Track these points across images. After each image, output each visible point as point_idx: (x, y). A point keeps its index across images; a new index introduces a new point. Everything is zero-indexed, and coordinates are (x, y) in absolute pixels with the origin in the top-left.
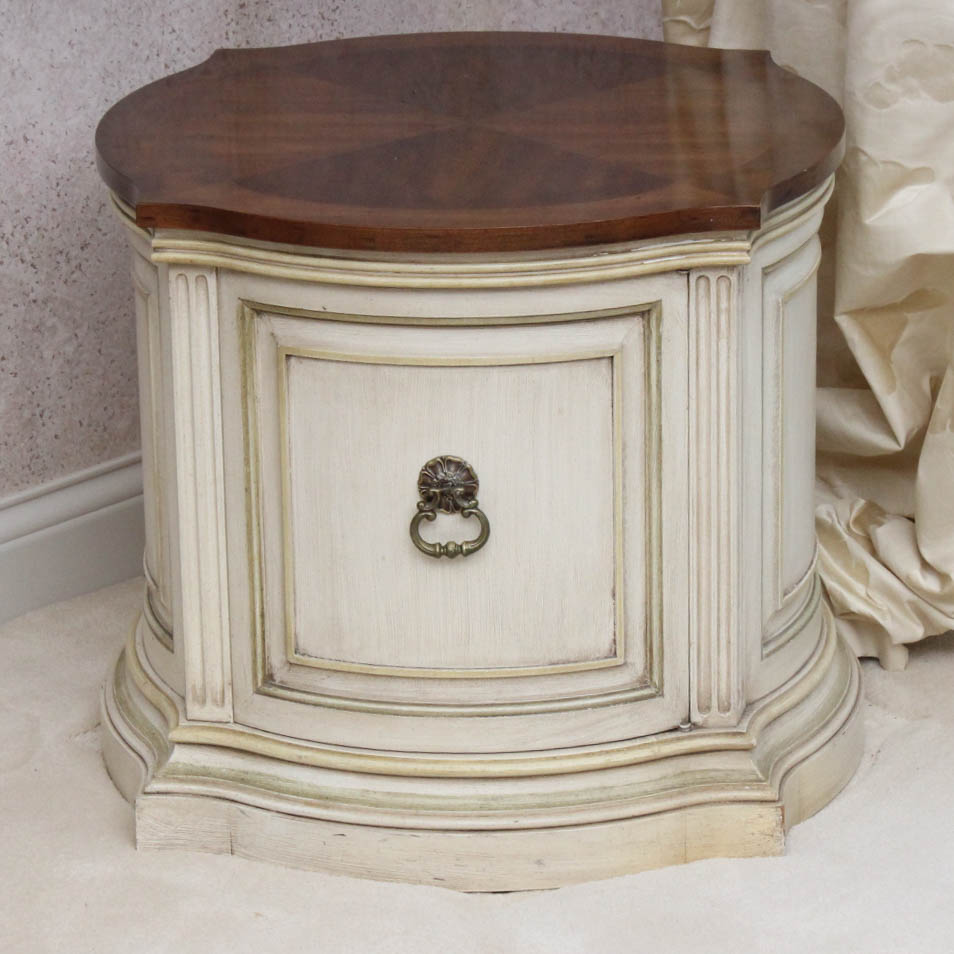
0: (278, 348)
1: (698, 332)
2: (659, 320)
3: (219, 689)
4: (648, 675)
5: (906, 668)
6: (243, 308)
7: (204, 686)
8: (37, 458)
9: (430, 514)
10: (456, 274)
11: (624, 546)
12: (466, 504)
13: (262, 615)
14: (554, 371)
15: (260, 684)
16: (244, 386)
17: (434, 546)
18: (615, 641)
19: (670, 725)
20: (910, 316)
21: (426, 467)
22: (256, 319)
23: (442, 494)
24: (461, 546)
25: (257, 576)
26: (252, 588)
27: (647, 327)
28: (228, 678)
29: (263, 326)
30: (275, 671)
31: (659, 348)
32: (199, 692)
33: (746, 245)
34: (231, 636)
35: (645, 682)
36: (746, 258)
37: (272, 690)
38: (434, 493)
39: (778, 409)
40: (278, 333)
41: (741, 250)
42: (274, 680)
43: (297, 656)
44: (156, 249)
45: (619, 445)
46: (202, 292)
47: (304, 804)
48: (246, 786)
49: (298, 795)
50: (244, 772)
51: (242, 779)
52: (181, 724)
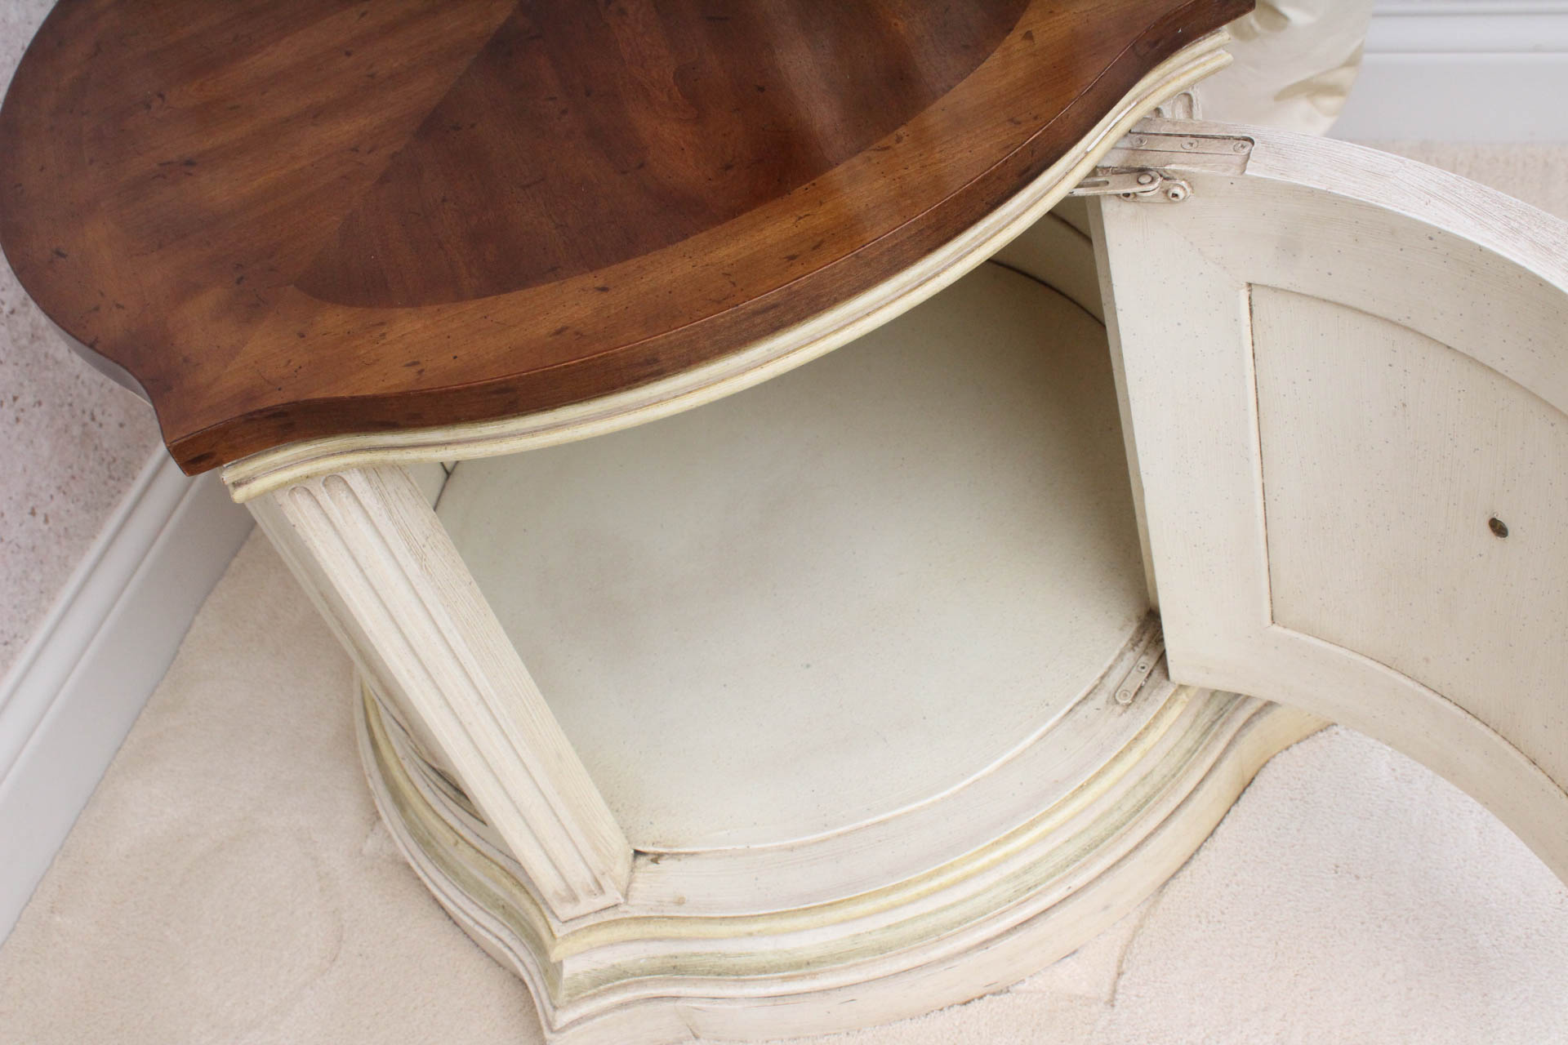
3: (589, 880)
7: (568, 886)
32: (564, 893)
46: (343, 495)
47: (780, 980)
48: (686, 977)
49: (766, 972)
50: (672, 957)
51: (674, 967)
52: (558, 935)
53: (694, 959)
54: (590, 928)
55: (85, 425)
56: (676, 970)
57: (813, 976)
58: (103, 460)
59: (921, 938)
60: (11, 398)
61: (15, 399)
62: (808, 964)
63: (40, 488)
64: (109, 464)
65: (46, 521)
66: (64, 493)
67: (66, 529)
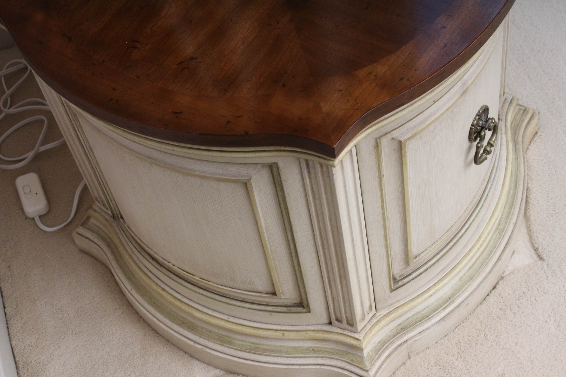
0: (402, 143)
6: (377, 141)
15: (393, 288)
30: (396, 275)
42: (396, 279)
43: (415, 260)
47: (442, 310)
48: (408, 329)
49: (436, 310)
50: (399, 325)
51: (402, 329)
53: (408, 321)
56: (403, 329)
57: (453, 302)
59: (481, 267)
62: (450, 298)
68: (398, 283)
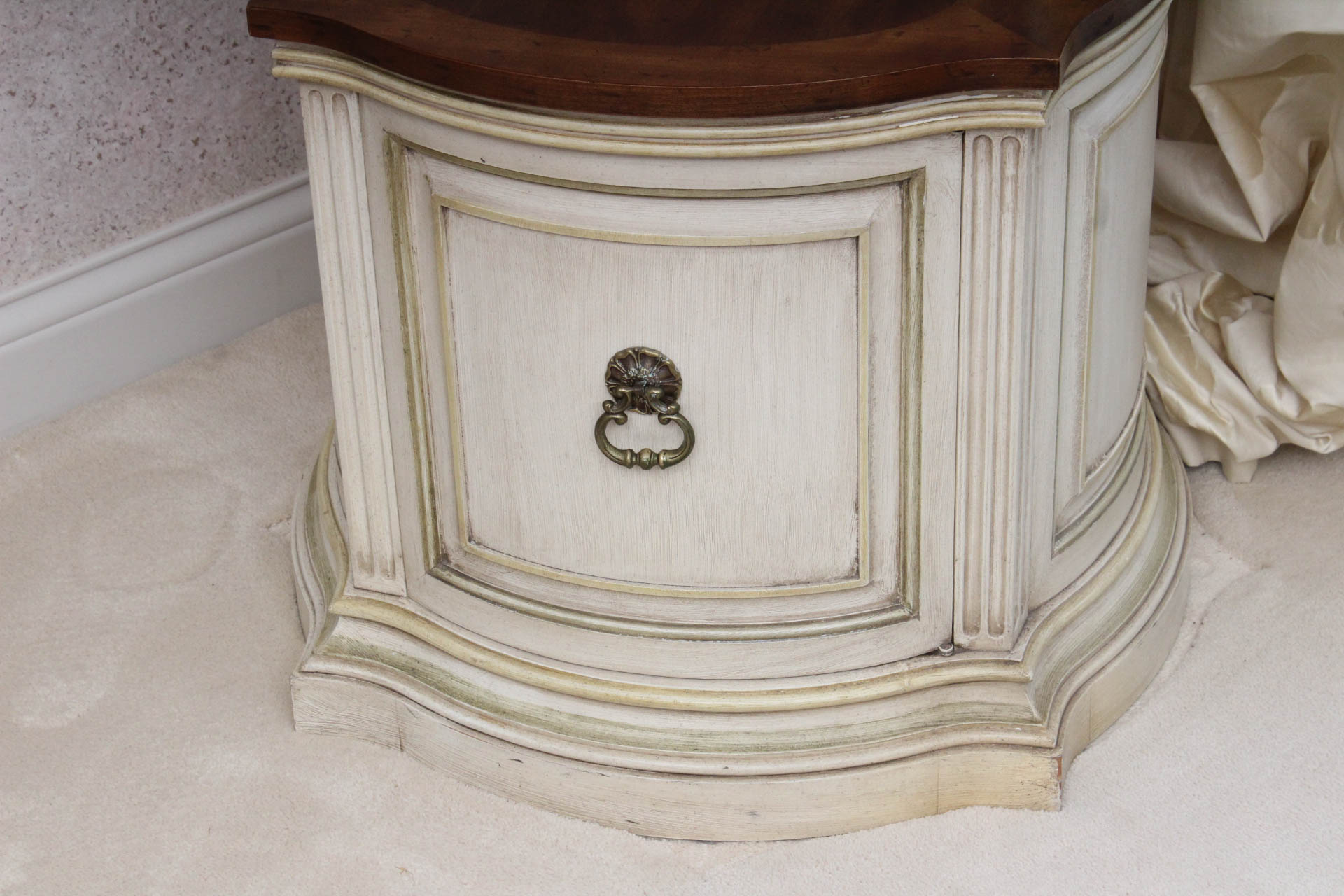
0: (434, 198)
1: (974, 203)
2: (922, 190)
3: (389, 558)
4: (901, 594)
5: (1252, 480)
6: (389, 141)
7: (371, 553)
8: (285, 148)
9: (618, 417)
10: (646, 139)
11: (870, 456)
12: (664, 409)
13: (432, 491)
14: (779, 254)
15: (432, 565)
16: (396, 235)
17: (624, 452)
18: (857, 560)
19: (928, 649)
20: (1287, 80)
21: (614, 358)
22: (407, 156)
23: (633, 394)
24: (658, 456)
25: (423, 449)
26: (419, 462)
27: (906, 197)
28: (398, 551)
29: (415, 166)
30: (450, 552)
31: (921, 225)
32: (366, 559)
33: (1041, 104)
34: (399, 507)
35: (898, 601)
36: (1038, 120)
37: (445, 574)
38: (624, 394)
39: (1086, 269)
40: (432, 176)
41: (1033, 110)
42: (449, 562)
43: (472, 545)
44: (280, 62)
45: (865, 340)
46: (343, 114)
47: (478, 715)
48: (416, 680)
49: (471, 703)
50: (416, 660)
51: (413, 669)
52: (346, 593)
53: (430, 669)
54: (370, 602)
55: (278, 102)
56: (413, 671)
57: (503, 724)
58: (277, 140)
59: (594, 737)
60: (232, 42)
61: (235, 45)
62: (505, 713)
63: (213, 127)
64: (279, 147)
65: (202, 156)
66: (230, 144)
67: (214, 173)
68: (445, 570)
